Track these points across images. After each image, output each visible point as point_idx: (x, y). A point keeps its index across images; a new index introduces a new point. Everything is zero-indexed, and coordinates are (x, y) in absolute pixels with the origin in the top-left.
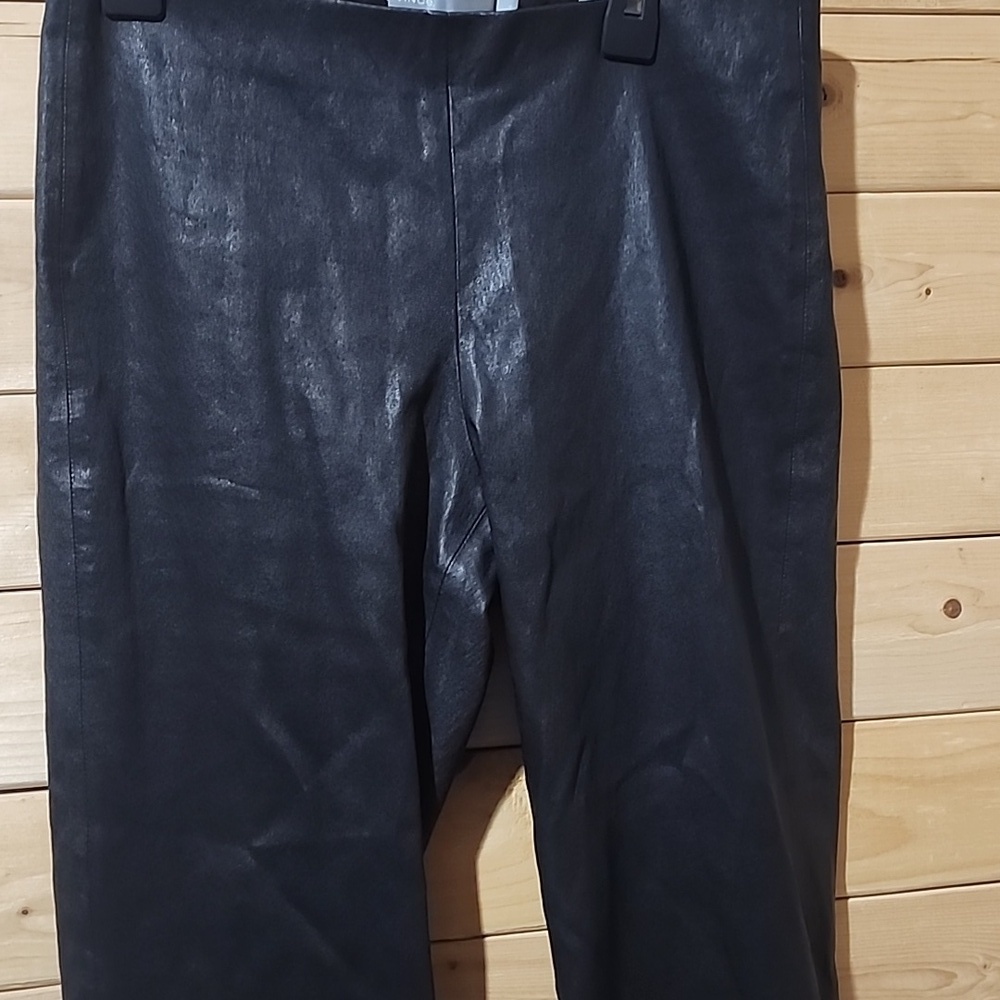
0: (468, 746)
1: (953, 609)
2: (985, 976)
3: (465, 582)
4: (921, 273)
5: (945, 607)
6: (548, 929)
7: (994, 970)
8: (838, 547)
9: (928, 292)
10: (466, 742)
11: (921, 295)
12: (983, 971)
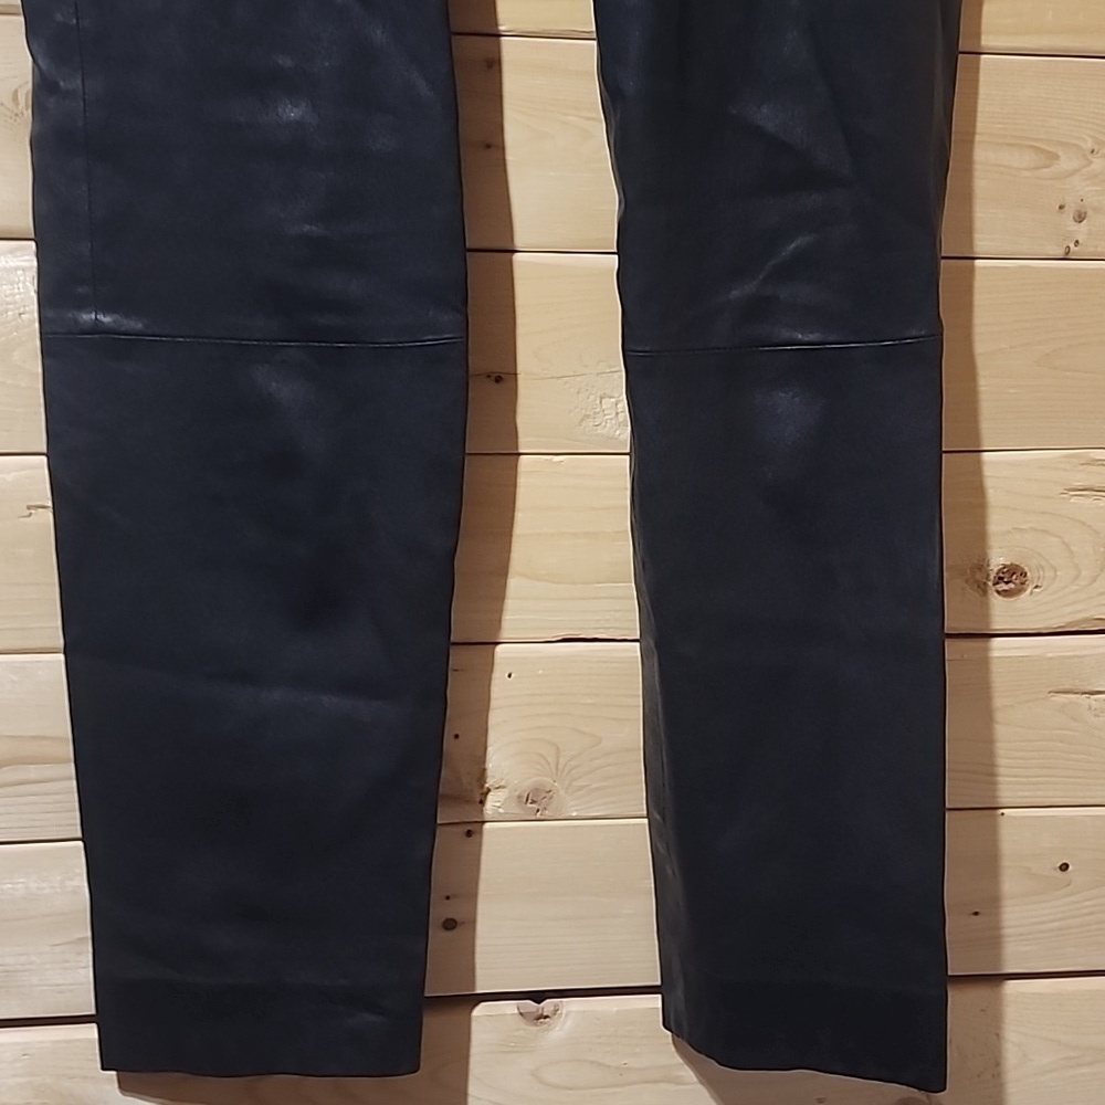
2: (1091, 162)
6: (599, 38)
7: (1101, 157)
12: (1090, 157)
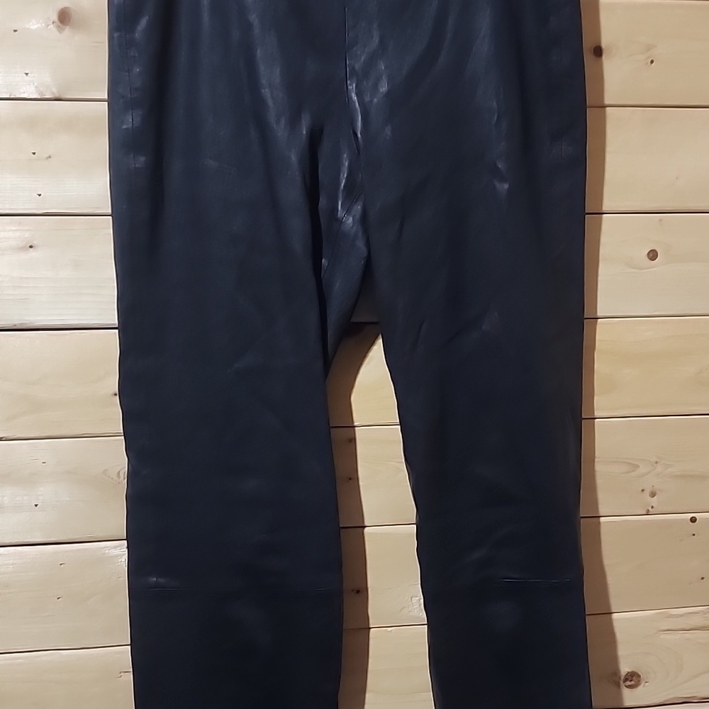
0: (352, 320)
1: (653, 255)
2: (656, 468)
3: (352, 227)
4: (649, 50)
5: (648, 254)
6: (401, 425)
7: (661, 465)
8: (586, 216)
9: (652, 62)
10: (350, 319)
11: (647, 64)
12: (655, 465)
